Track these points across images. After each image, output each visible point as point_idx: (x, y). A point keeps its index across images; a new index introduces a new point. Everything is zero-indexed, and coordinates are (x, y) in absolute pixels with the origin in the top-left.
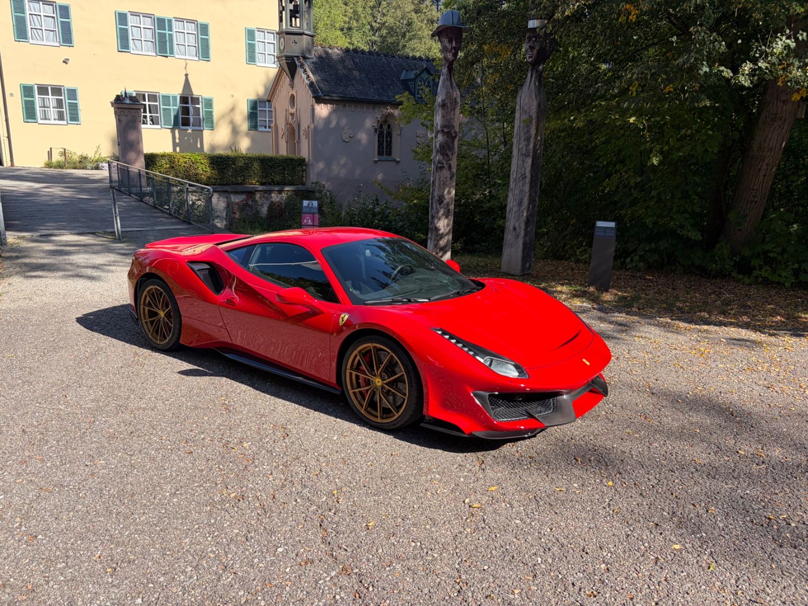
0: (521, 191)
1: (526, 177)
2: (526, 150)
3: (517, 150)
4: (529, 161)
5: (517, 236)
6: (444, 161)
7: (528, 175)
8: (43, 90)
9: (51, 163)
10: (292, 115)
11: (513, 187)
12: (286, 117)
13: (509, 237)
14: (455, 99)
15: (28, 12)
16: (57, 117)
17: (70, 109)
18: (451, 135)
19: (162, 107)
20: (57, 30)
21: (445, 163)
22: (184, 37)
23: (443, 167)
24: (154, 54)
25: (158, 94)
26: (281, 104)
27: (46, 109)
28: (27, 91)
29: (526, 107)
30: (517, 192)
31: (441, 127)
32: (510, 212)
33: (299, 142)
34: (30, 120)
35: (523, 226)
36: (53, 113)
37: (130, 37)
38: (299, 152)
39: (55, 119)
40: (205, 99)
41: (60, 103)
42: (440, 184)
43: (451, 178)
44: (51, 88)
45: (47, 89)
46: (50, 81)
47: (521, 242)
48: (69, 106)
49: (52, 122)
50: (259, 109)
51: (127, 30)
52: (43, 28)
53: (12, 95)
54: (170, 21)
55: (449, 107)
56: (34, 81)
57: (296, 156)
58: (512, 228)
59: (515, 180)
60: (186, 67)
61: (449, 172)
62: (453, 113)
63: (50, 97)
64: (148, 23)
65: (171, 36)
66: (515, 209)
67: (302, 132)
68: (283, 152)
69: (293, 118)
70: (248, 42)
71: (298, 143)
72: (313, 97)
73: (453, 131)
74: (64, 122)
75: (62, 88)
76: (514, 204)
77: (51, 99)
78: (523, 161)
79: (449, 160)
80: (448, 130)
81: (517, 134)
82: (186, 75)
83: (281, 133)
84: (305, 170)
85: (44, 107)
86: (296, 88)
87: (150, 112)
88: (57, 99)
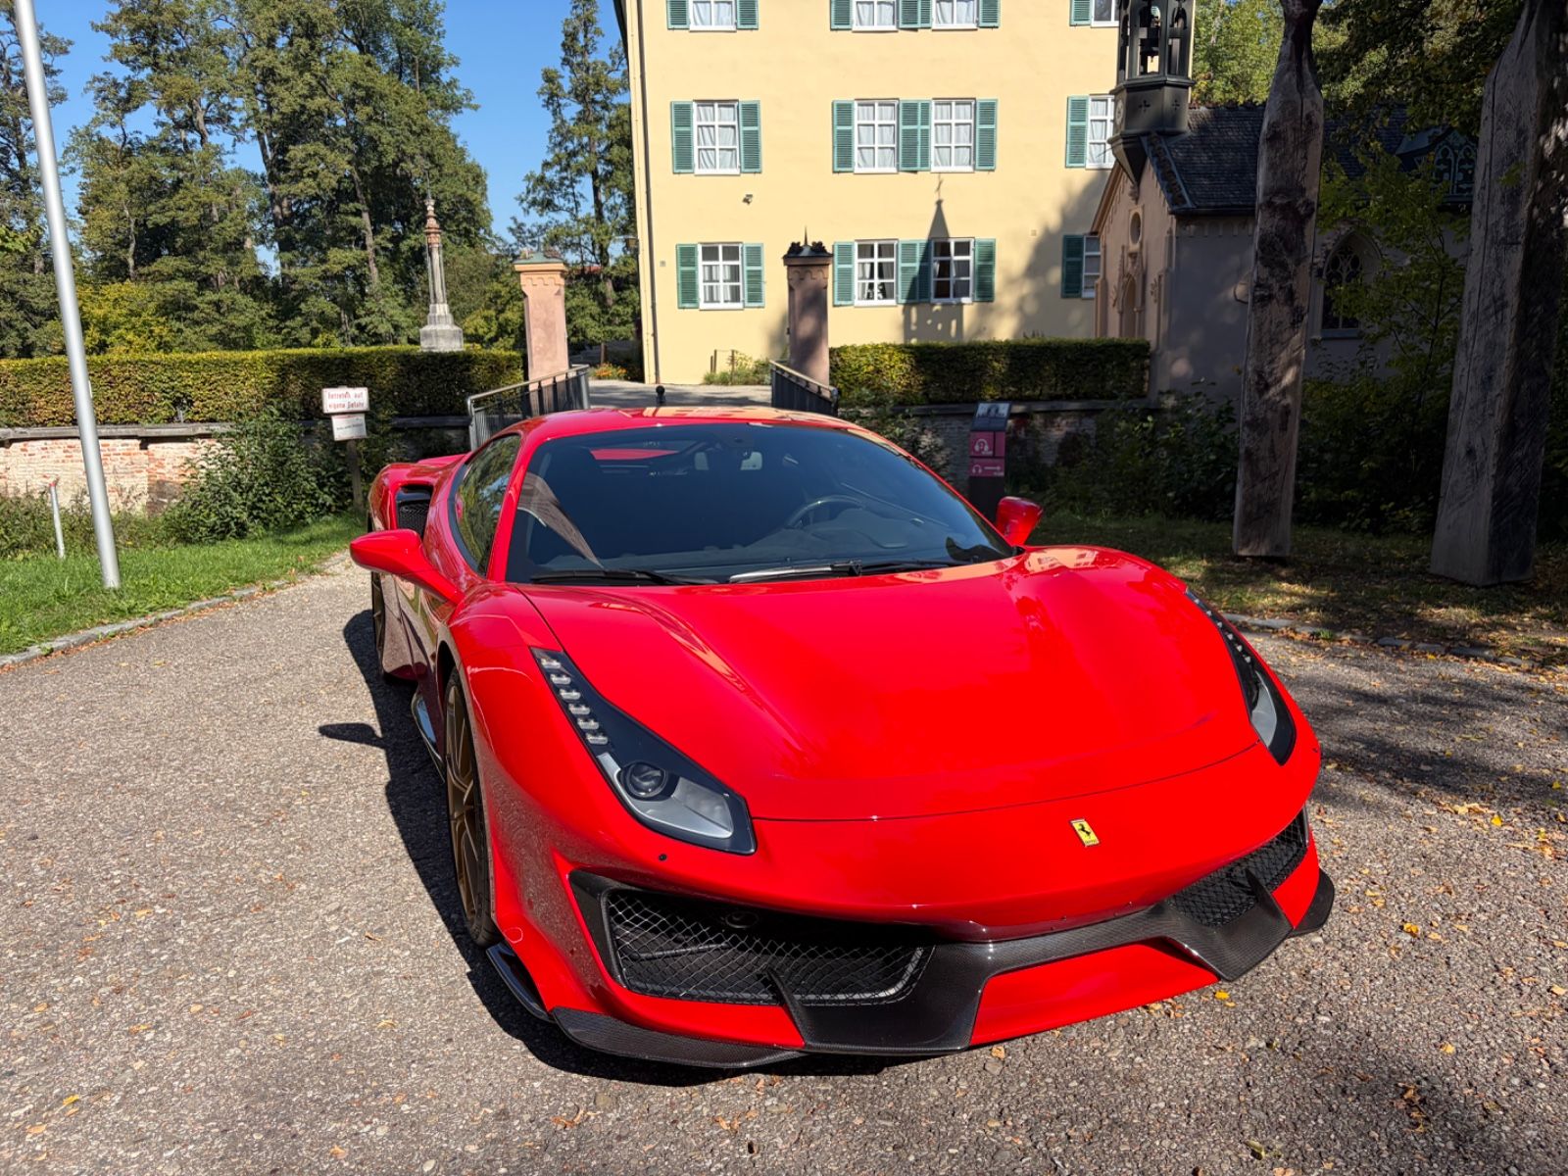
0: (1491, 346)
1: (1504, 306)
2: (1507, 228)
3: (1483, 233)
4: (1517, 257)
5: (1477, 475)
6: (1272, 281)
7: (1513, 299)
8: (710, 252)
9: (713, 377)
10: (1133, 255)
11: (1470, 335)
12: (1123, 261)
13: (1454, 475)
14: (1308, 117)
15: (695, 123)
16: (729, 298)
17: (749, 282)
18: (1296, 212)
19: (901, 265)
20: (737, 147)
21: (1276, 287)
22: (948, 132)
23: (1271, 297)
24: (894, 170)
25: (895, 243)
26: (1116, 239)
27: (714, 284)
28: (686, 255)
29: (1509, 108)
30: (1478, 347)
31: (1265, 194)
32: (1458, 405)
33: (1142, 311)
34: (687, 305)
35: (1494, 445)
36: (723, 289)
37: (856, 145)
38: (1142, 330)
39: (726, 301)
40: (980, 244)
41: (735, 273)
42: (1260, 341)
43: (1293, 324)
44: (724, 248)
45: (717, 249)
46: (720, 236)
47: (1486, 489)
48: (749, 276)
49: (722, 305)
50: (1085, 254)
51: (849, 133)
52: (717, 147)
53: (663, 263)
54: (926, 106)
55: (1291, 139)
56: (697, 238)
57: (1136, 338)
58: (1462, 451)
59: (1475, 316)
60: (938, 189)
61: (1286, 309)
62: (1301, 153)
63: (721, 262)
64: (887, 115)
65: (926, 133)
66: (1472, 397)
67: (1149, 289)
68: (1114, 333)
69: (1134, 263)
70: (1071, 124)
71: (1140, 312)
72: (1171, 213)
73: (1301, 201)
74: (739, 305)
75: (740, 246)
76: (1472, 382)
77: (722, 266)
78: (1498, 260)
79: (1289, 278)
80: (1285, 201)
81: (1483, 188)
82: (939, 203)
83: (1112, 296)
84: (1148, 367)
85: (711, 280)
86: (1141, 202)
87: (881, 276)
88: (731, 266)
